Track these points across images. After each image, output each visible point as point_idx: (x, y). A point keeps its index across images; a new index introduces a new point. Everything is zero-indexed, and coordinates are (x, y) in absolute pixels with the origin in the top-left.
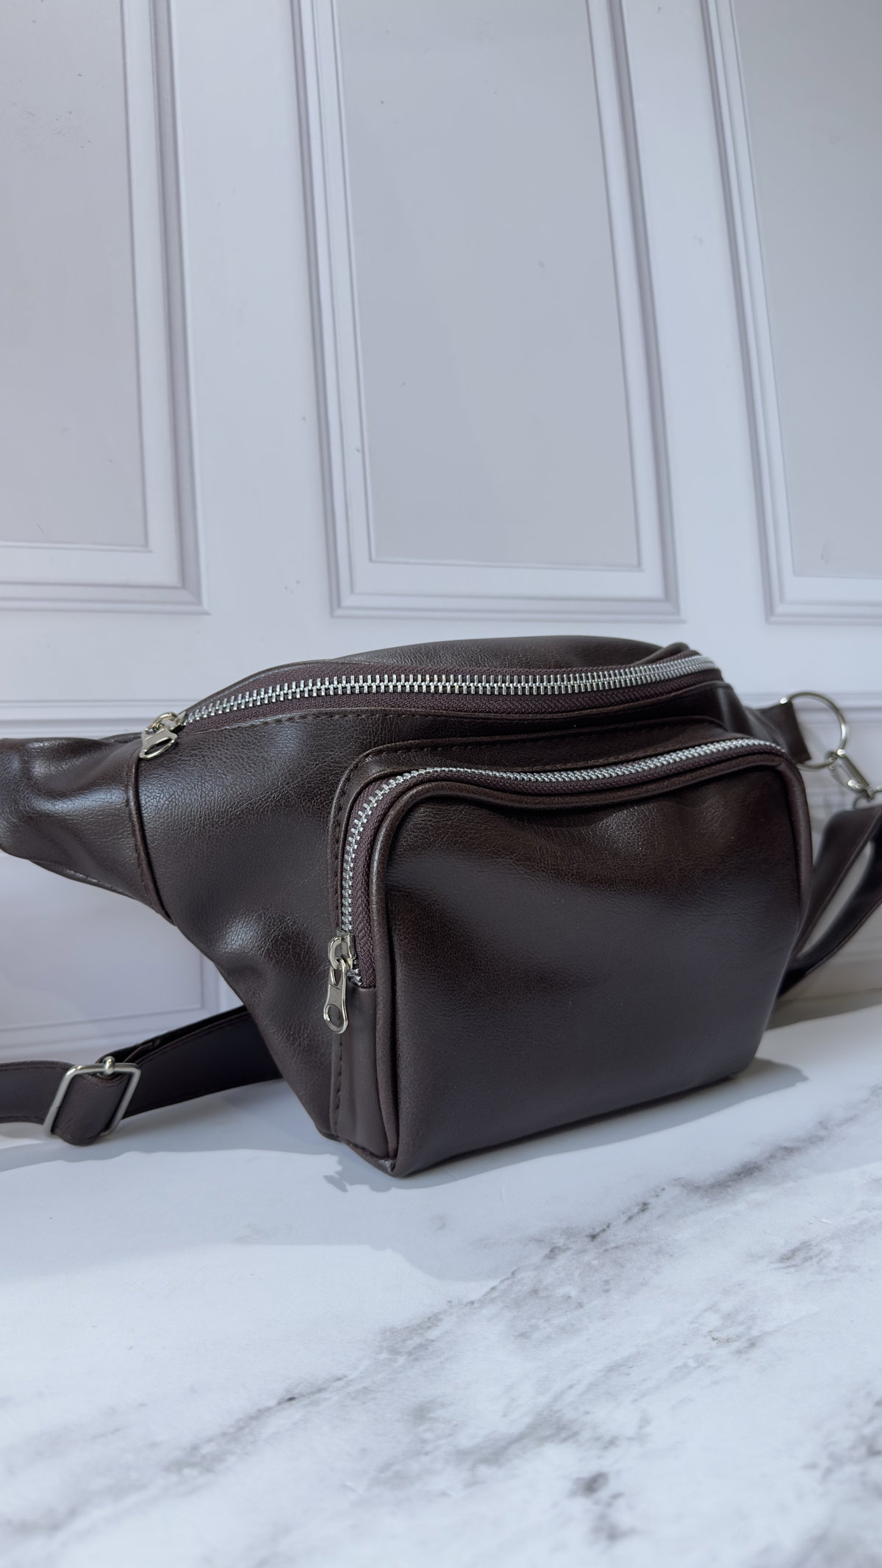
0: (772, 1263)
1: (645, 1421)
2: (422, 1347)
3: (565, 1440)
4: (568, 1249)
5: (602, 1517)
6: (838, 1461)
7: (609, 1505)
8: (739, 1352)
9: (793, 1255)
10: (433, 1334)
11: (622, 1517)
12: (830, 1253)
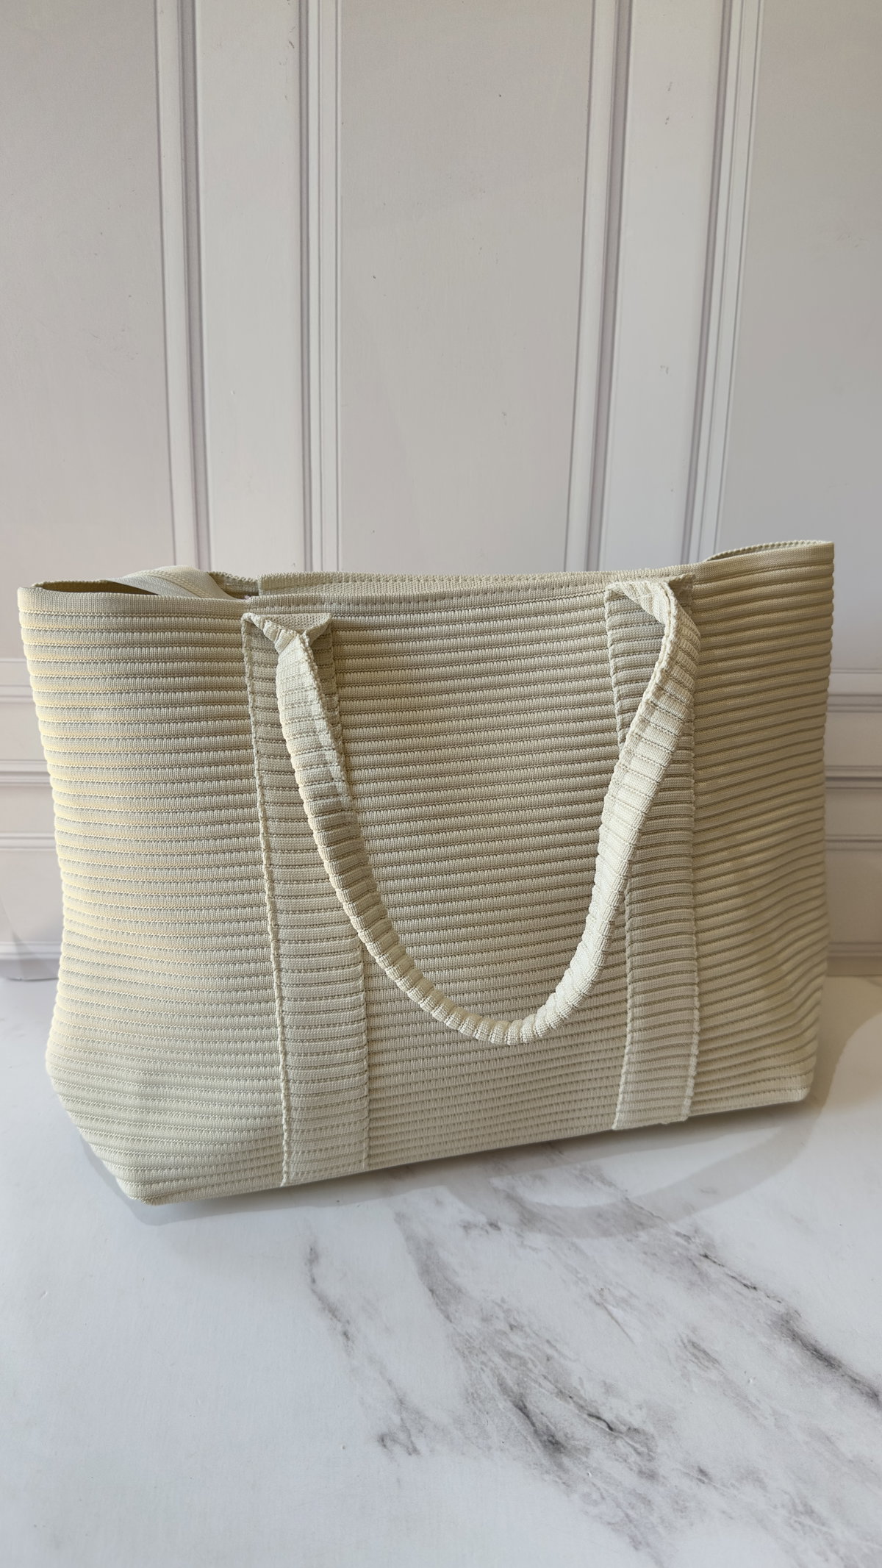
0: (687, 1336)
1: (534, 1250)
2: (587, 1179)
3: (521, 1221)
4: (689, 1243)
5: (475, 1226)
6: (507, 1312)
7: (482, 1228)
8: (591, 1297)
9: (700, 1350)
10: (598, 1184)
11: (474, 1233)
12: (705, 1371)
